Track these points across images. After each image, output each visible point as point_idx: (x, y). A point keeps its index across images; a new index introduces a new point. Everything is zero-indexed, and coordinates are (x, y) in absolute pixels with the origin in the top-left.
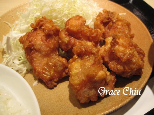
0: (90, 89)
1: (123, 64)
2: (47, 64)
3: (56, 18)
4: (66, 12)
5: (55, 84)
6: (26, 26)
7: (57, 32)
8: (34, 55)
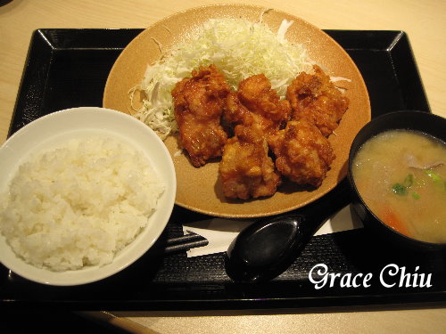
0: (240, 183)
1: (292, 165)
2: (199, 134)
3: (230, 69)
4: (247, 65)
5: (203, 162)
6: (185, 69)
7: (225, 94)
8: (186, 117)
